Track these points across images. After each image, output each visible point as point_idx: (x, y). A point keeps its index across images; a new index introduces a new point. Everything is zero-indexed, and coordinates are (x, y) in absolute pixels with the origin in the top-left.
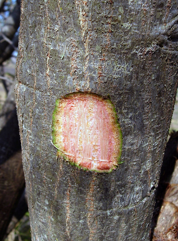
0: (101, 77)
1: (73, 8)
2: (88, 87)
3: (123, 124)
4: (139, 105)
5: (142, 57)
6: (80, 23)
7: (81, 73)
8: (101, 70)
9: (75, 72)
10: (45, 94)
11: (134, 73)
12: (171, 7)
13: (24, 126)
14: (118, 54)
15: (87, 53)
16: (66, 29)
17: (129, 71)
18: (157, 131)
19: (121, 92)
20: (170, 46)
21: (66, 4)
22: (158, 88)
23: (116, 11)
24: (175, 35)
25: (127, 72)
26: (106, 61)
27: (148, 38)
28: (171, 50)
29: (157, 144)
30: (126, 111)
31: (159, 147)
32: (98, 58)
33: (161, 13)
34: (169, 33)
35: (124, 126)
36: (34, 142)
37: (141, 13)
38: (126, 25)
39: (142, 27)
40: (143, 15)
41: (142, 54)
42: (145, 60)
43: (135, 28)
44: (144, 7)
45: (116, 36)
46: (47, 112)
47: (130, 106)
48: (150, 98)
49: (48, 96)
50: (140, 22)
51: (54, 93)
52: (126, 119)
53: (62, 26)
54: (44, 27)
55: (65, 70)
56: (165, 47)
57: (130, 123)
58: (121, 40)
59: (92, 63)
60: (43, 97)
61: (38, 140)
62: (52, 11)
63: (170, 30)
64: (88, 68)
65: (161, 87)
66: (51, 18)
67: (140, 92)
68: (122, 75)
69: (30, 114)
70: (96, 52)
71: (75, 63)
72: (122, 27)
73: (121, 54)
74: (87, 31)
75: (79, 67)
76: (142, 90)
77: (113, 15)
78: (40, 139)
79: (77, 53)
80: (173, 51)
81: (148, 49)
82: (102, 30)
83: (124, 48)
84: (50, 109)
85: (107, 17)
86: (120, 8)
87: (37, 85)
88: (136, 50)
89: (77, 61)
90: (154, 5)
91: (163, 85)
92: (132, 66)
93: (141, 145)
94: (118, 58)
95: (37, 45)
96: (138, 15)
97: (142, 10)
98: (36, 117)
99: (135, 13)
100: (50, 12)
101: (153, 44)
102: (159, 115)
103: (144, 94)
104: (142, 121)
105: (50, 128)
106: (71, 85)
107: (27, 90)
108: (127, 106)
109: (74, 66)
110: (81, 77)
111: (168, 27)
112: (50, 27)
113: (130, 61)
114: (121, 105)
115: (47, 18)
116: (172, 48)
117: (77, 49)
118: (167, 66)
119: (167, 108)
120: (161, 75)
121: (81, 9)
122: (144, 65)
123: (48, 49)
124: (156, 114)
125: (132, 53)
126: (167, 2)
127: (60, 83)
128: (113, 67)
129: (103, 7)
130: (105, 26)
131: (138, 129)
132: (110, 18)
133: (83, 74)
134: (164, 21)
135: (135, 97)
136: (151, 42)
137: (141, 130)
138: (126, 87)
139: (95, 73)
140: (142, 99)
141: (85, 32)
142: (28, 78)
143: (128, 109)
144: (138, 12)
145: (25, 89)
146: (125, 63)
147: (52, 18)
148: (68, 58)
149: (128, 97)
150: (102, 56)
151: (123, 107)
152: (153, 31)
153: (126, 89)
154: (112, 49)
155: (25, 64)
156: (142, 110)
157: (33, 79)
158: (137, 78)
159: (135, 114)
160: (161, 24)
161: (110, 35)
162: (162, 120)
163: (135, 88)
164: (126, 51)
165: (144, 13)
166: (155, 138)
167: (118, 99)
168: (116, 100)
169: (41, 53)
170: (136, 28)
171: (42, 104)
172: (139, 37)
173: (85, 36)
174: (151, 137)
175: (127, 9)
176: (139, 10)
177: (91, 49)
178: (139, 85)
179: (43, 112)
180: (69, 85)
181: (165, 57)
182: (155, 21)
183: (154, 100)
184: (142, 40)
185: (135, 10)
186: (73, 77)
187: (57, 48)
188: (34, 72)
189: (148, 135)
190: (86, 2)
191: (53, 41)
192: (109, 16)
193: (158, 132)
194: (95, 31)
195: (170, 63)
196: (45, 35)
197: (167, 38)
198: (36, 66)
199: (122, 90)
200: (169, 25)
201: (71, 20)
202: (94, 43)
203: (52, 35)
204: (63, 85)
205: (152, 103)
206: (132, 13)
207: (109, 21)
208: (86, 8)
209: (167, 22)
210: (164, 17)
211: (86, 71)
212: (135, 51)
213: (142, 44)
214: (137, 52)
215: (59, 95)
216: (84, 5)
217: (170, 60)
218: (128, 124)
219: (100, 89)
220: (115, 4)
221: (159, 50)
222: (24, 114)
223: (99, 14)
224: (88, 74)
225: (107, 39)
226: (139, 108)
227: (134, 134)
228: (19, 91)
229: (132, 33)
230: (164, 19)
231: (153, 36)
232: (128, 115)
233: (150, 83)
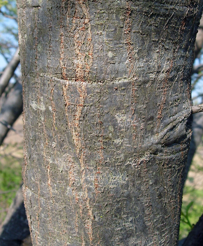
0: (98, 188)
1: (67, 128)
2: (86, 197)
3: (124, 227)
4: (138, 209)
5: (136, 167)
6: (74, 142)
7: (79, 185)
8: (97, 181)
9: (73, 183)
10: (49, 202)
11: (130, 181)
12: (162, 117)
13: (32, 227)
14: (112, 167)
15: (82, 167)
16: (62, 146)
17: (125, 180)
18: (162, 229)
19: (118, 200)
20: (166, 152)
21: (60, 124)
22: (157, 191)
23: (106, 130)
24: (169, 142)
25: (123, 181)
26: (101, 174)
27: (140, 149)
28: (167, 155)
29: (164, 240)
30: (125, 216)
31: (168, 243)
32: (94, 172)
33: (152, 126)
34: (162, 142)
35: (126, 229)
36: (42, 243)
37: (131, 129)
38: (118, 141)
39: (134, 141)
40: (133, 131)
41: (136, 164)
42: (139, 169)
43: (126, 143)
44: (133, 123)
45: (108, 152)
46: (51, 217)
47: (129, 211)
48: (150, 202)
49: (51, 204)
50: (131, 137)
51: (56, 201)
52: (126, 223)
53: (58, 143)
54: (43, 142)
55: (64, 182)
56: (159, 154)
57: (131, 227)
58: (113, 155)
59: (88, 176)
60: (47, 203)
61: (45, 241)
62: (49, 129)
63: (163, 139)
64: (85, 181)
65: (160, 190)
66: (48, 135)
67: (138, 197)
68: (118, 185)
69: (37, 218)
70: (91, 166)
71: (73, 176)
72: (114, 143)
73: (115, 167)
74: (81, 149)
75: (76, 180)
76: (140, 196)
77: (104, 133)
78: (47, 240)
79: (73, 167)
80: (169, 155)
81: (142, 159)
82: (95, 148)
83: (117, 162)
84: (54, 215)
85: (98, 136)
86: (109, 127)
87: (41, 193)
88: (130, 162)
89: (74, 174)
90: (143, 120)
91: (162, 187)
92: (127, 176)
93: (145, 244)
94: (113, 171)
95: (38, 157)
96: (129, 131)
97: (132, 126)
98: (42, 220)
99: (124, 130)
100: (47, 130)
101: (146, 154)
102: (162, 214)
103: (143, 198)
104: (144, 223)
105: (55, 232)
106: (71, 195)
107: (33, 195)
108: (126, 211)
109: (72, 179)
110: (80, 188)
111: (160, 137)
112: (48, 143)
113: (124, 171)
114: (120, 211)
115: (45, 135)
116: (168, 153)
117: (73, 164)
118: (165, 170)
119: (170, 206)
120: (159, 179)
121: (73, 129)
122: (140, 174)
123: (48, 162)
124: (158, 214)
125: (126, 164)
126: (157, 114)
127: (61, 193)
128: (109, 178)
129: (93, 128)
130: (97, 144)
131: (140, 230)
132: (101, 137)
133: (81, 186)
134: (156, 132)
135: (134, 202)
136: (144, 153)
137: (144, 231)
138: (123, 195)
139: (91, 185)
140: (141, 203)
141: (79, 150)
142: (33, 185)
143: (128, 214)
144: (128, 128)
145: (31, 194)
146: (119, 174)
147: (50, 136)
148: (67, 171)
149: (127, 203)
150: (97, 170)
151: (122, 213)
152: (145, 142)
153: (123, 197)
154: (105, 163)
155: (29, 171)
156: (143, 213)
157: (37, 187)
158: (134, 185)
159: (135, 217)
160: (153, 134)
161: (103, 151)
162: (166, 218)
163: (132, 195)
164: (120, 163)
165: (134, 129)
166: (161, 235)
167: (117, 206)
168: (115, 207)
169: (42, 164)
170: (128, 142)
171: (47, 210)
172: (131, 150)
173: (79, 153)
174: (155, 236)
175: (116, 127)
176: (128, 127)
177: (86, 164)
178: (136, 191)
179: (48, 217)
180: (68, 195)
181: (162, 163)
182: (146, 134)
183: (154, 202)
184: (134, 153)
185: (125, 127)
186: (72, 188)
187: (56, 162)
188: (38, 181)
189: (152, 235)
190: (78, 124)
191: (51, 155)
192: (100, 135)
193: (164, 230)
194: (89, 148)
195: (167, 167)
196: (45, 150)
197: (161, 146)
198: (39, 176)
199: (120, 197)
200: (161, 134)
201: (65, 139)
202: (88, 159)
203: (50, 150)
204: (63, 194)
205: (153, 205)
206: (122, 130)
207: (100, 139)
208: (78, 129)
209: (159, 132)
210: (155, 128)
211: (83, 183)
212: (128, 163)
213: (134, 156)
214: (130, 163)
215: (60, 203)
216: (76, 126)
217: (167, 164)
218: (129, 227)
219: (98, 199)
220: (104, 124)
221: (154, 158)
222: (32, 217)
223: (90, 134)
224: (85, 186)
225: (100, 155)
226: (139, 212)
227: (136, 235)
228: (25, 195)
229: (124, 148)
230: (155, 130)
231: (145, 147)
232: (128, 219)
233: (148, 188)
